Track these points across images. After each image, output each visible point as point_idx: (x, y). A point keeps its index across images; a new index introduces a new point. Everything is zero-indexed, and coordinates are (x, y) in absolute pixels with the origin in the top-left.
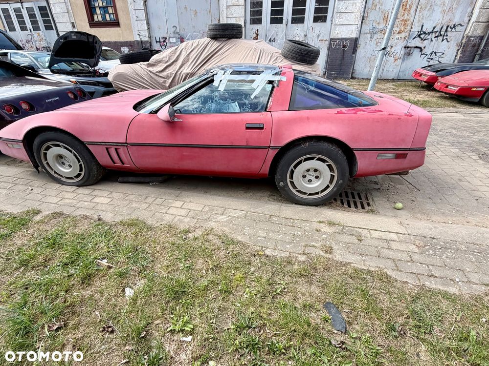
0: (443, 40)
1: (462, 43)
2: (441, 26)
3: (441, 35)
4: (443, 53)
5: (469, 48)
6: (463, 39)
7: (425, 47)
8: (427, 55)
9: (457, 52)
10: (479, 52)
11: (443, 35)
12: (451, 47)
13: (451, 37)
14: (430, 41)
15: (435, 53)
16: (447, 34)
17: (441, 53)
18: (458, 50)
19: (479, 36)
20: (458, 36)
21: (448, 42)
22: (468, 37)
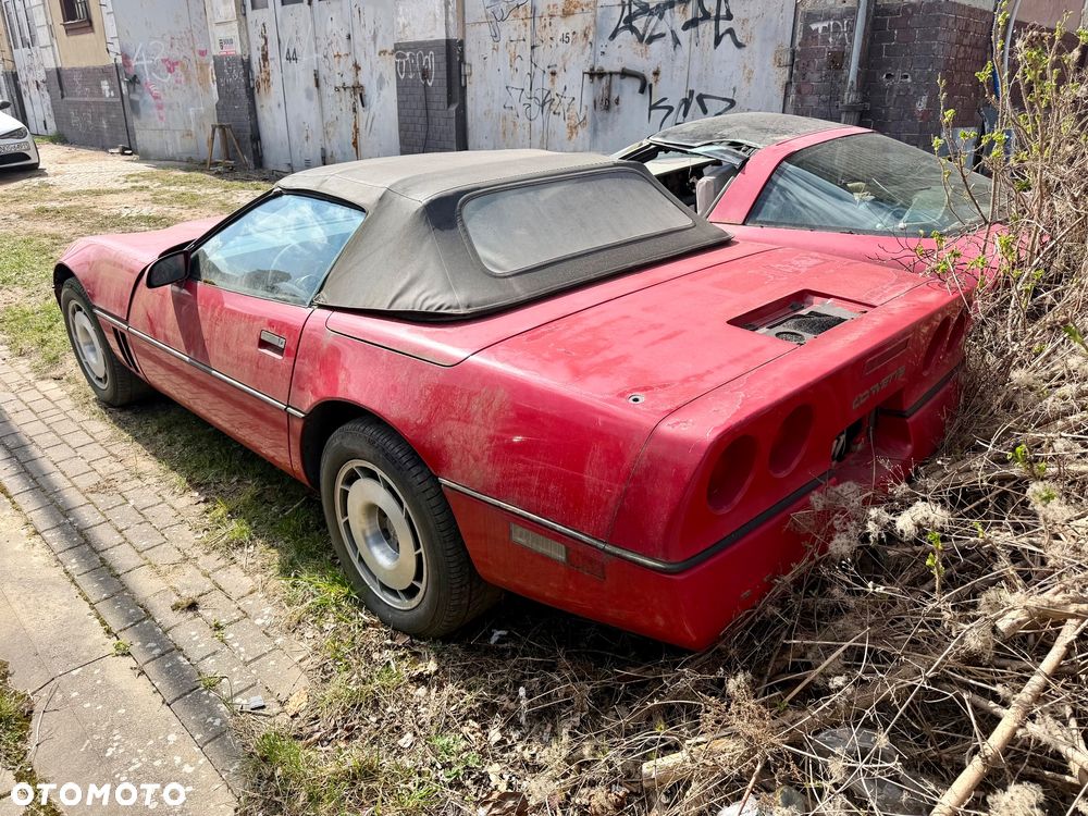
0: (718, 40)
1: (793, 52)
3: (707, 16)
4: (732, 103)
6: (796, 30)
7: (656, 73)
8: (671, 109)
10: (847, 98)
11: (713, 14)
12: (755, 75)
13: (745, 21)
14: (671, 43)
15: (701, 98)
16: (728, 10)
17: (724, 99)
18: (789, 86)
19: (849, 13)
20: (774, 16)
21: (740, 45)
22: (803, 17)
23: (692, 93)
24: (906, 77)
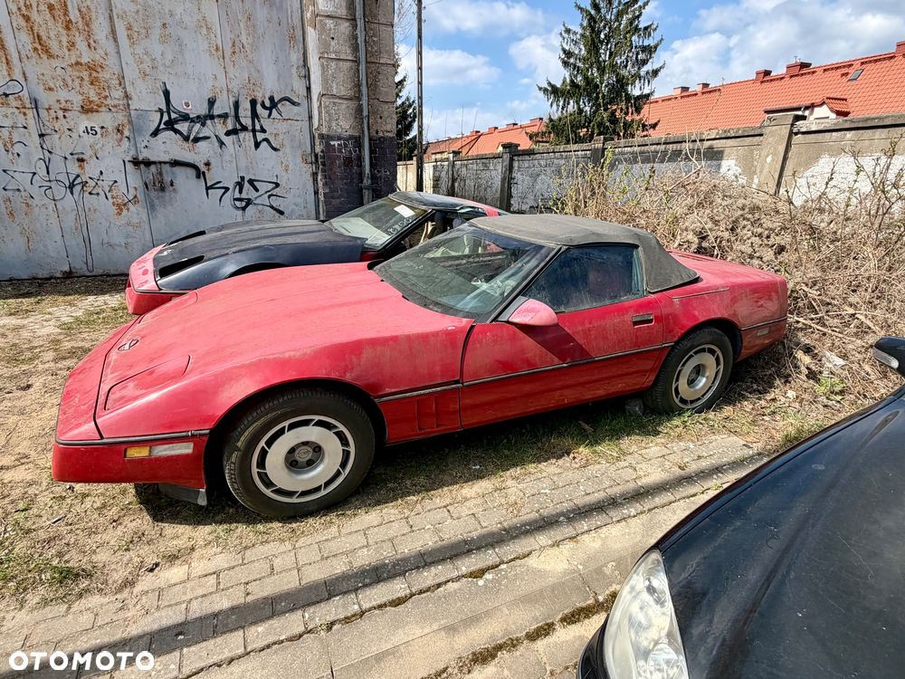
0: (257, 145)
1: (316, 156)
2: (232, 100)
3: (244, 128)
4: (277, 185)
5: (339, 170)
7: (208, 164)
8: (227, 189)
9: (315, 180)
10: (367, 182)
11: (250, 128)
12: (291, 168)
13: (276, 134)
14: (217, 144)
15: (251, 182)
16: (261, 127)
17: (270, 182)
18: (315, 175)
19: (351, 137)
20: (297, 134)
21: (275, 149)
22: (322, 136)
23: (243, 178)
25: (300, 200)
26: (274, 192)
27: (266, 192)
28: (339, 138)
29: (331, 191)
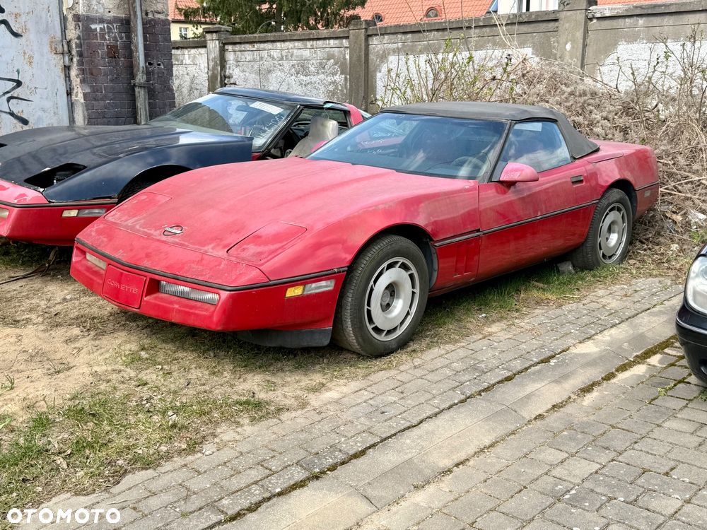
1: (69, 43)
4: (19, 83)
5: (102, 63)
6: (64, 28)
9: (68, 77)
10: (140, 78)
12: (36, 58)
13: (17, 15)
17: (9, 80)
18: (67, 68)
19: (116, 20)
20: (44, 15)
21: (16, 35)
22: (77, 18)
24: (159, 65)
25: (48, 104)
26: (15, 93)
27: (4, 94)
28: (102, 21)
29: (95, 90)
